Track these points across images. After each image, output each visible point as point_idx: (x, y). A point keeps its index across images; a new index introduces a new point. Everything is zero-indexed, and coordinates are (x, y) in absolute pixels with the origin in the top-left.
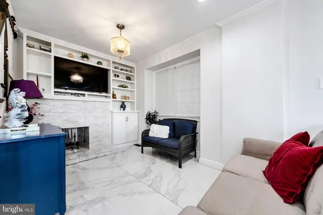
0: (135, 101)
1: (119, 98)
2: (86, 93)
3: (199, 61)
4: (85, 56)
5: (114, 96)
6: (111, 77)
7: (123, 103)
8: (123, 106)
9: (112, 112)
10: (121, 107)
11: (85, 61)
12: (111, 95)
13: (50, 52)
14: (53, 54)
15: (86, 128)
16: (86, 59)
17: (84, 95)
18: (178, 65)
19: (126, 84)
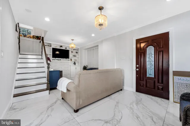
0: (79, 61)
1: (73, 60)
2: (62, 59)
3: (98, 48)
4: (61, 46)
5: (71, 60)
6: (70, 53)
7: (75, 62)
8: (75, 64)
9: (70, 66)
10: (74, 64)
11: (61, 48)
12: (70, 59)
13: (51, 46)
14: (52, 47)
15: (62, 71)
16: (61, 47)
17: (61, 60)
18: (94, 48)
19: (76, 55)
